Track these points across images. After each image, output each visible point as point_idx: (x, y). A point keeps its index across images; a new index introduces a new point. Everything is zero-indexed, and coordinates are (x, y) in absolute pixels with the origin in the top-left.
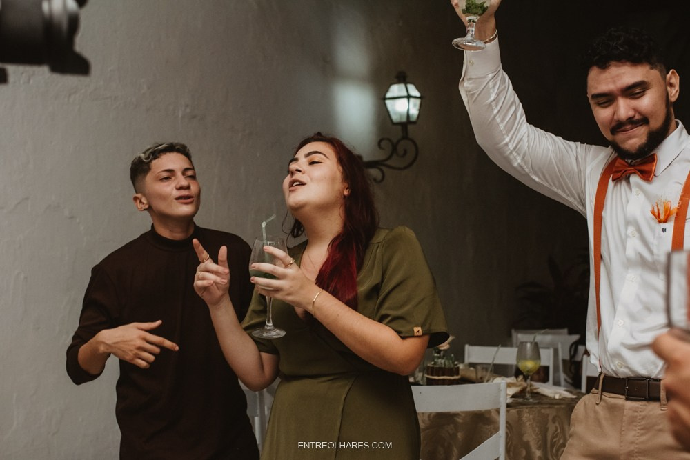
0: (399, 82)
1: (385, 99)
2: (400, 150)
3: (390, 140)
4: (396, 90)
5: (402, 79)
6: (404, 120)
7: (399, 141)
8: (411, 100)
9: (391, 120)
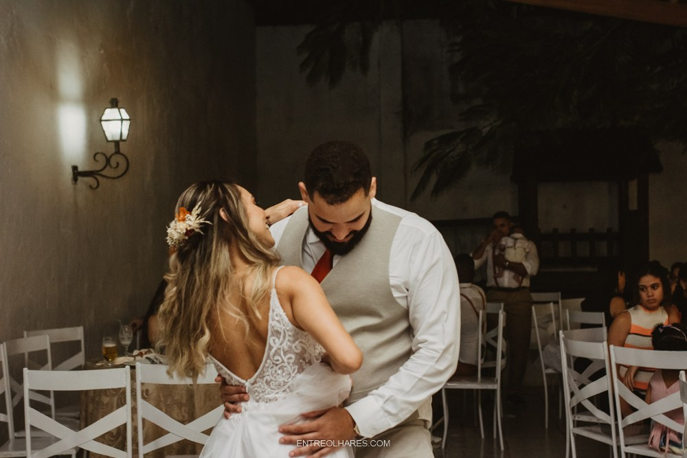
0: (113, 107)
1: (101, 121)
2: (113, 163)
3: (104, 155)
4: (110, 113)
5: (114, 104)
6: (118, 138)
7: (112, 155)
8: (124, 122)
9: (106, 138)
